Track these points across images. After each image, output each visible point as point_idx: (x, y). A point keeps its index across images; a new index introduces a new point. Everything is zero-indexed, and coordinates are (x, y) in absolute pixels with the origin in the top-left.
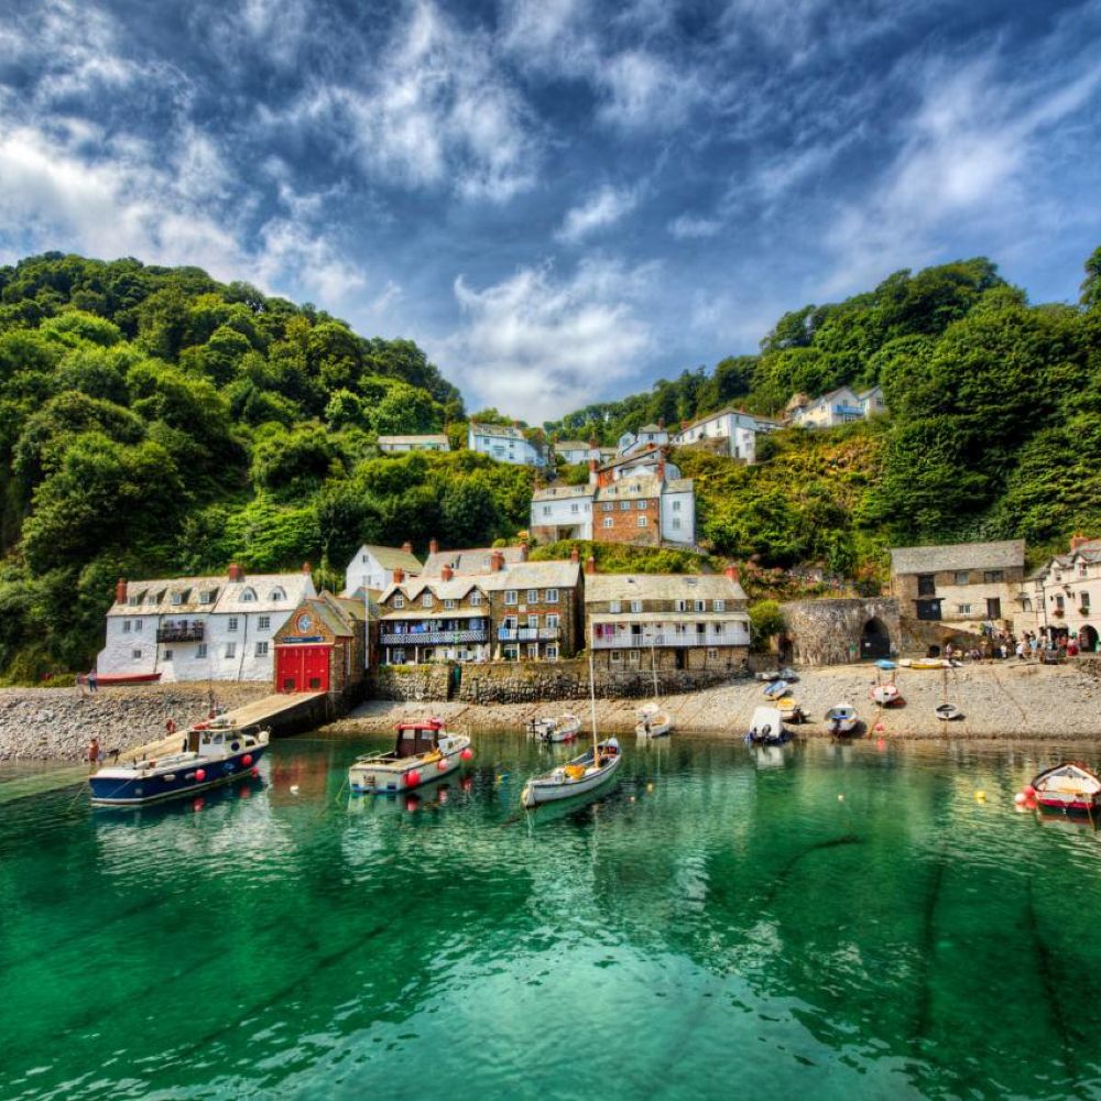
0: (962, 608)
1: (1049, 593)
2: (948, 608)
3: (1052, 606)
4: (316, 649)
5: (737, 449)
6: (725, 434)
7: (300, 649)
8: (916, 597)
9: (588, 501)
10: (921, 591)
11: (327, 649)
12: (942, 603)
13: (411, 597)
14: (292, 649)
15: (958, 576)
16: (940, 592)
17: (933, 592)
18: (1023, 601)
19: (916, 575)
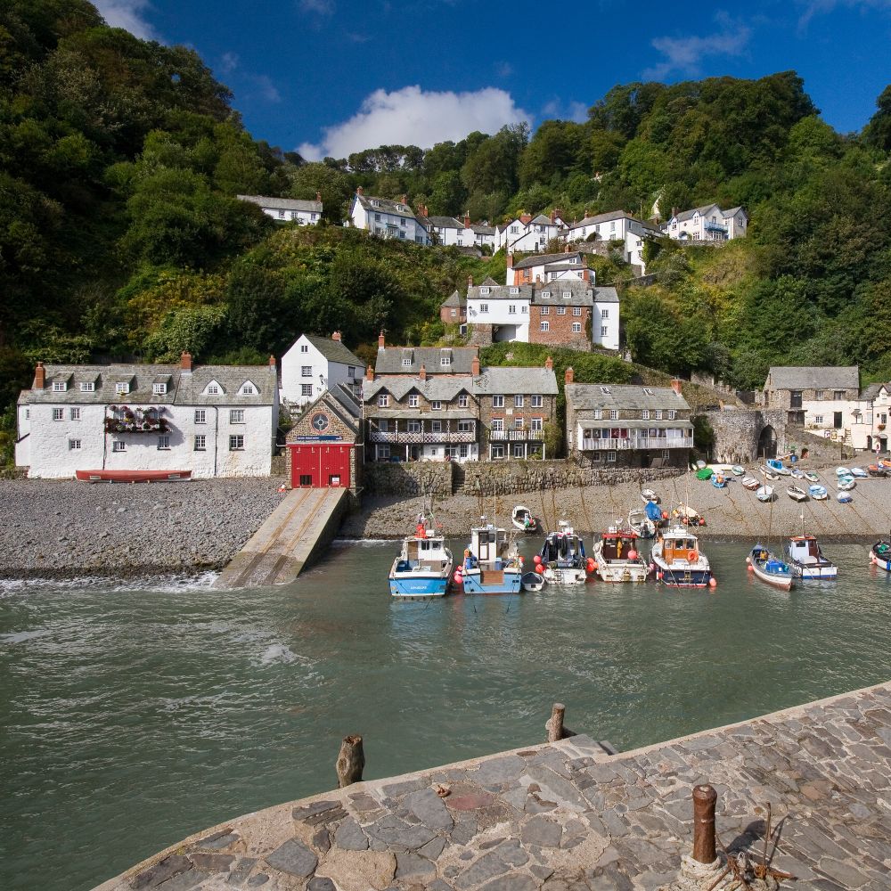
0: (819, 419)
1: (877, 410)
2: (809, 419)
3: (878, 421)
4: (332, 447)
5: (629, 254)
6: (619, 236)
7: (316, 447)
8: (789, 409)
9: (526, 303)
10: (793, 405)
11: (347, 447)
12: (806, 414)
13: (398, 397)
14: (309, 447)
15: (818, 394)
16: (805, 405)
17: (800, 405)
18: (857, 414)
19: (790, 390)
